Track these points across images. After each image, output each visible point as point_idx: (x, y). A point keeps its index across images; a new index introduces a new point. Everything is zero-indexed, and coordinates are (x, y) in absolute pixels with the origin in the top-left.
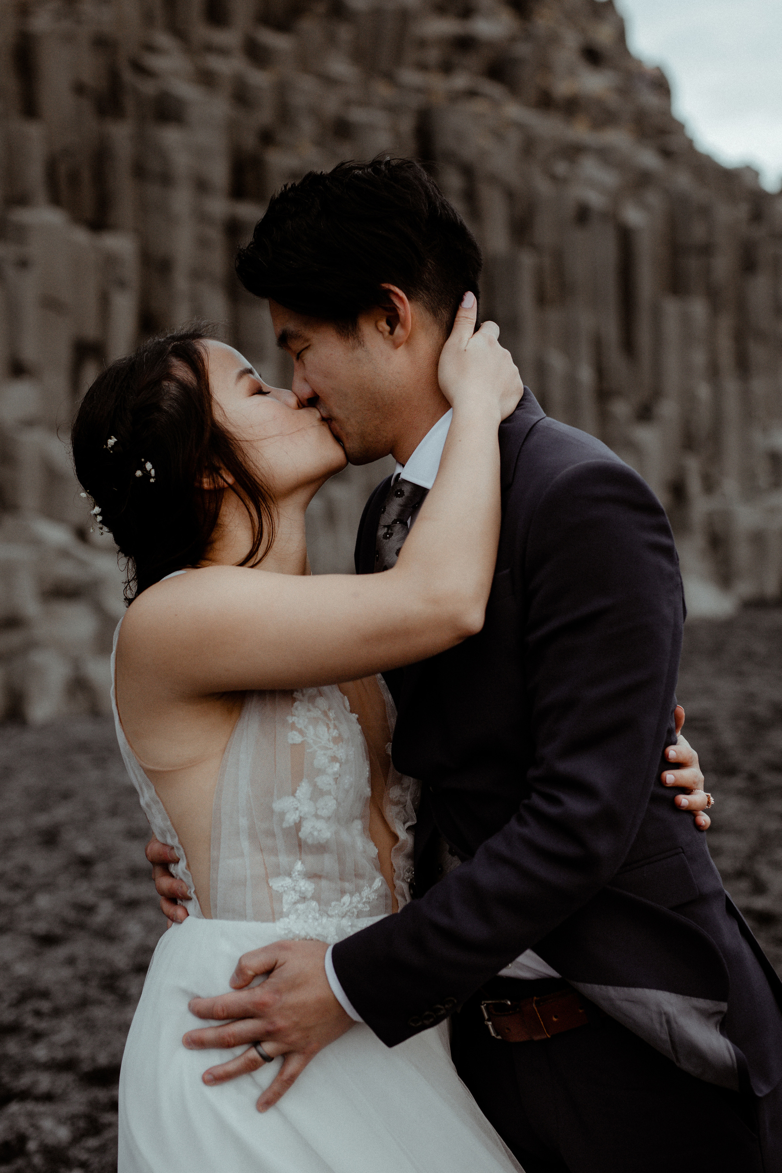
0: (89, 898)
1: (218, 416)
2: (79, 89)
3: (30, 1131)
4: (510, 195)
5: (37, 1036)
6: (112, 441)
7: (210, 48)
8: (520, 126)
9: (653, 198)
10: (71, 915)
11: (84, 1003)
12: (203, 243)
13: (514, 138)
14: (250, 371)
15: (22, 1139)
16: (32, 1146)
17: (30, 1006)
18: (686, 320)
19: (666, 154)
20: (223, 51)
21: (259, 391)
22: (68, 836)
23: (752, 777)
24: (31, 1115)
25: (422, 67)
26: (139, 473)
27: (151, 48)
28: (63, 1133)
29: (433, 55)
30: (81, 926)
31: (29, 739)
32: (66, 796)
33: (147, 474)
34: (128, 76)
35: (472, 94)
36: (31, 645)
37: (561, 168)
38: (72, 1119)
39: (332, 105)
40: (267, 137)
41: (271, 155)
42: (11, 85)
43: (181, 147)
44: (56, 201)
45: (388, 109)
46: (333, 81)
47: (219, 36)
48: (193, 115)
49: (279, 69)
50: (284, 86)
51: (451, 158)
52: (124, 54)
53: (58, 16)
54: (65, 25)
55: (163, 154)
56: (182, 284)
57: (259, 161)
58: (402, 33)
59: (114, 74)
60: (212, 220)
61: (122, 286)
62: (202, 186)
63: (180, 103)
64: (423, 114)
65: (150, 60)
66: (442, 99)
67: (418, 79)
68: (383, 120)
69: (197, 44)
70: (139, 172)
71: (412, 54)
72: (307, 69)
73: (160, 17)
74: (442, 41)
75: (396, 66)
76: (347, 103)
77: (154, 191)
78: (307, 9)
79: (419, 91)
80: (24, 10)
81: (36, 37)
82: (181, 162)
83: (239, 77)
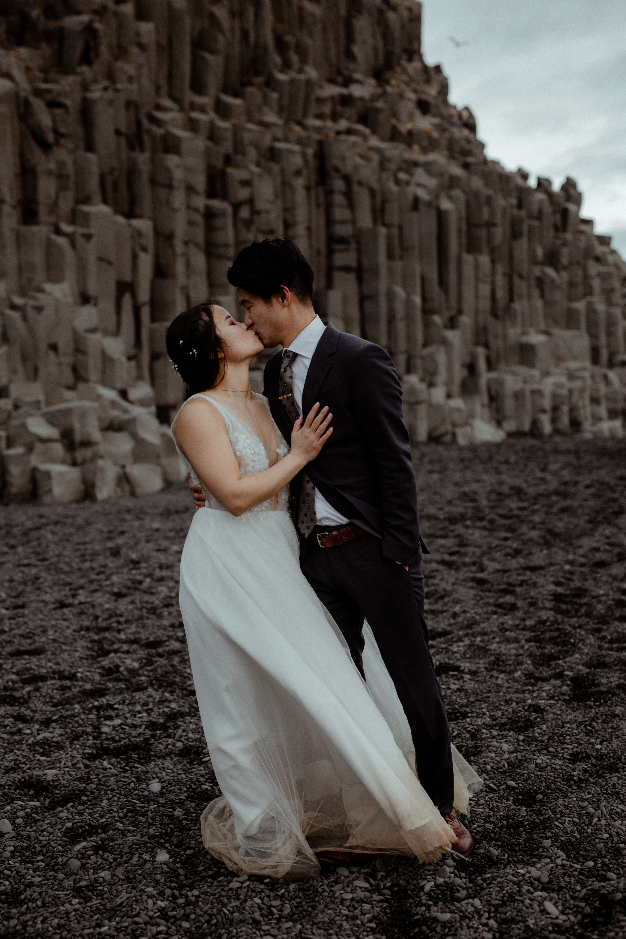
0: (139, 578)
1: (218, 332)
2: (118, 132)
3: (121, 664)
4: (372, 192)
5: (119, 631)
6: (181, 342)
7: (193, 107)
8: (377, 150)
9: (457, 193)
10: (129, 584)
11: (141, 618)
12: (191, 223)
13: (376, 158)
14: (229, 317)
15: (117, 667)
16: (122, 669)
17: (114, 619)
18: (477, 266)
19: (466, 166)
20: (202, 109)
21: (233, 324)
22: (123, 551)
23: (491, 521)
24: (120, 658)
25: (320, 116)
26: (191, 353)
27: (159, 107)
28: (136, 665)
29: (327, 109)
30: (135, 589)
31: (98, 507)
32: (123, 533)
33: (194, 353)
34: (145, 123)
35: (349, 132)
36: (97, 456)
37: (402, 176)
38: (139, 659)
39: (267, 140)
40: (228, 160)
41: (230, 170)
42: (79, 131)
43: (178, 166)
44: (105, 201)
45: (300, 142)
46: (266, 125)
47: (199, 100)
48: (185, 147)
49: (234, 121)
50: (237, 130)
51: (337, 170)
52: (144, 111)
53: (105, 89)
54: (110, 94)
55: (167, 170)
56: (179, 248)
57: (223, 174)
58: (308, 95)
59: (138, 123)
60: (196, 210)
61: (144, 249)
62: (190, 189)
63: (177, 139)
64: (321, 143)
65: (159, 115)
66: (332, 135)
67: (318, 123)
68: (297, 148)
69: (186, 105)
70: (153, 182)
71: (313, 108)
72: (250, 120)
73: (165, 89)
74: (332, 98)
75: (305, 116)
76: (275, 139)
77: (162, 193)
78: (250, 84)
79: (318, 130)
80: (85, 87)
81: (93, 101)
82: (178, 175)
83: (212, 124)
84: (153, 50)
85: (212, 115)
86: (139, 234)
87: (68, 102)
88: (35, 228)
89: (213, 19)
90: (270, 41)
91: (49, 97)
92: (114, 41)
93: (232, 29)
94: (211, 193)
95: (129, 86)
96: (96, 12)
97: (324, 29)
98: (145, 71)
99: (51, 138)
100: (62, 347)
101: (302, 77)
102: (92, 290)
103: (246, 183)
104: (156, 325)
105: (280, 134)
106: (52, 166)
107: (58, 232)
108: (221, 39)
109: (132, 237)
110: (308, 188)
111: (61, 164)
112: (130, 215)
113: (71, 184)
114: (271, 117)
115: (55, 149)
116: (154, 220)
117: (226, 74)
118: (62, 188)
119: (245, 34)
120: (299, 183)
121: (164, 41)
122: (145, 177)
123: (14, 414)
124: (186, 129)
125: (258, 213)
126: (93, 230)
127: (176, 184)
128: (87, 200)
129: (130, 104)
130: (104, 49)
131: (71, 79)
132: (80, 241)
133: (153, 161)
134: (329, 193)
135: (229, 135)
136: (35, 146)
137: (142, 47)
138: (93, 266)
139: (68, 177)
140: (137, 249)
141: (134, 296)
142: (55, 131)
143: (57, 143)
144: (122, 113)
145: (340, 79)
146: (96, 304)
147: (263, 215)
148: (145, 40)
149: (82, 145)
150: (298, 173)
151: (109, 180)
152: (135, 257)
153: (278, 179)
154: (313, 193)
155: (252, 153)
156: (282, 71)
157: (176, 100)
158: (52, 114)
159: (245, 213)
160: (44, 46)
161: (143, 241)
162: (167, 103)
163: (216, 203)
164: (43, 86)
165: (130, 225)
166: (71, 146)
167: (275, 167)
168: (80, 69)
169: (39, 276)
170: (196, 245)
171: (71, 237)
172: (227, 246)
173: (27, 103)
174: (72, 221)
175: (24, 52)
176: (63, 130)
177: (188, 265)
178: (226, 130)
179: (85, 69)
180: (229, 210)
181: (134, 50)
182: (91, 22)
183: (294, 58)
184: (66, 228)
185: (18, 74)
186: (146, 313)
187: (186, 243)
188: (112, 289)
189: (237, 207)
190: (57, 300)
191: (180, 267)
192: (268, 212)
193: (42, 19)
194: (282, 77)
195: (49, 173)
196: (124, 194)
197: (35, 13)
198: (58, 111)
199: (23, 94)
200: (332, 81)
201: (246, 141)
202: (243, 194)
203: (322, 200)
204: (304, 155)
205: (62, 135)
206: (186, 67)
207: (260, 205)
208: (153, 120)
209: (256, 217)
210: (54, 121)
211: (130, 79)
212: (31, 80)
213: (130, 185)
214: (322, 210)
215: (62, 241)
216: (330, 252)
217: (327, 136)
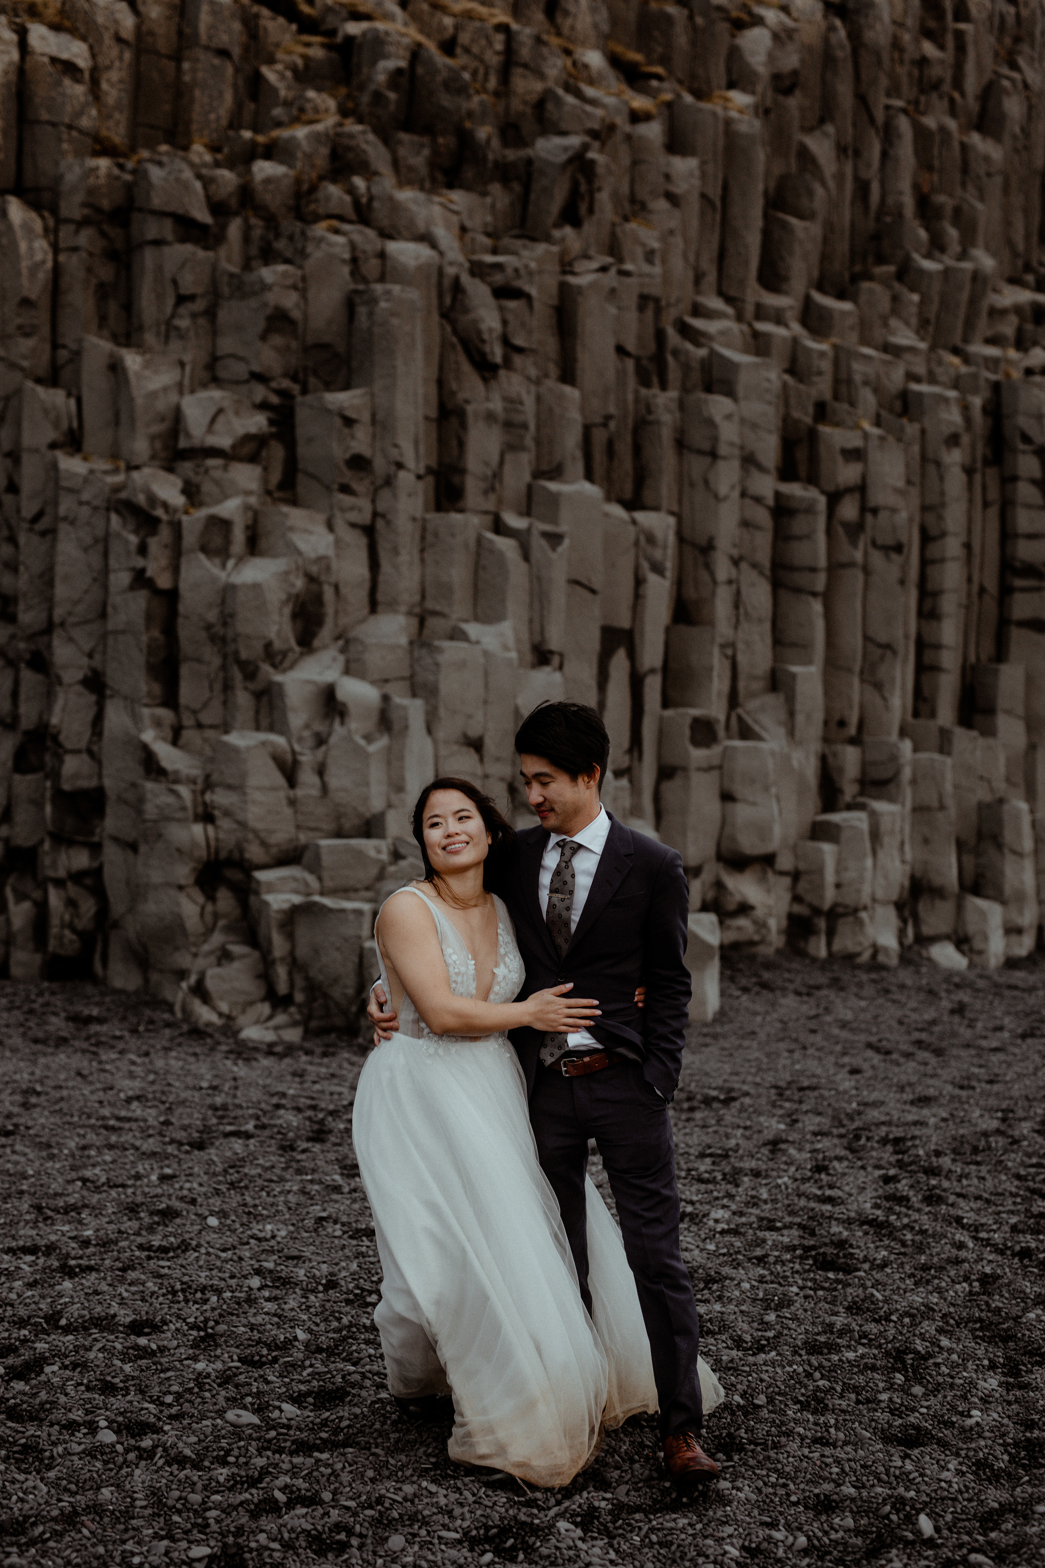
2: (620, 350)
7: (761, 312)
12: (745, 524)
20: (779, 319)
25: (991, 341)
27: (698, 311)
29: (1008, 329)
34: (673, 337)
39: (896, 378)
40: (821, 412)
41: (825, 430)
42: (551, 345)
43: (729, 417)
44: (589, 476)
45: (956, 384)
46: (894, 351)
47: (772, 300)
48: (743, 381)
49: (835, 340)
50: (840, 356)
51: (1026, 439)
52: (670, 315)
53: (604, 269)
54: (611, 279)
55: (710, 423)
56: (723, 569)
57: (812, 436)
58: (974, 301)
59: (660, 336)
60: (758, 500)
61: (658, 569)
62: (749, 461)
63: (732, 367)
64: (996, 387)
65: (698, 323)
66: (1016, 374)
67: (992, 351)
68: (952, 394)
69: (749, 310)
70: (681, 444)
71: (983, 327)
72: (865, 341)
73: (711, 277)
74: (1017, 309)
75: (966, 340)
76: (911, 377)
77: (697, 465)
78: (868, 276)
79: (993, 363)
80: (566, 266)
81: (579, 290)
82: (729, 432)
83: (795, 341)
84: (694, 204)
85: (796, 328)
86: (651, 539)
87: (534, 292)
88: (456, 517)
89: (805, 156)
90: (908, 202)
91: (498, 278)
92: (625, 189)
93: (840, 177)
94: (787, 472)
95: (646, 268)
96: (594, 134)
97: (1006, 189)
98: (678, 241)
99: (497, 353)
100: (490, 745)
101: (967, 265)
102: (555, 640)
103: (855, 455)
104: (669, 713)
105: (920, 369)
106: (497, 405)
107: (499, 527)
108: (819, 191)
109: (637, 543)
110: (969, 471)
111: (513, 403)
112: (633, 504)
113: (529, 442)
114: (905, 337)
115: (502, 373)
116: (678, 516)
117: (825, 258)
118: (511, 447)
119: (862, 188)
120: (954, 458)
121: (715, 193)
122: (667, 435)
123: (392, 869)
124: (746, 351)
125: (875, 511)
126: (563, 528)
127: (723, 450)
128: (556, 472)
129: (644, 300)
130: (604, 198)
131: (541, 248)
132: (538, 544)
133: (682, 405)
134: (1009, 480)
135: (826, 365)
136: (466, 367)
137: (673, 199)
138: (559, 594)
139: (525, 426)
140: (645, 565)
141: (632, 655)
142: (506, 341)
143: (508, 364)
144: (632, 316)
145: (1030, 278)
146: (561, 667)
147: (883, 515)
148: (680, 188)
149: (553, 370)
150: (953, 440)
151: (600, 437)
152: (639, 581)
153: (916, 449)
154: (978, 478)
155: (868, 399)
156: (928, 256)
157: (729, 300)
158: (501, 309)
159: (849, 510)
160: (496, 188)
161: (658, 554)
162: (716, 303)
163: (795, 490)
164: (489, 259)
165: (634, 522)
166: (533, 372)
167: (911, 429)
168: (557, 234)
169: (459, 609)
170: (754, 566)
171: (522, 538)
172: (813, 570)
173: (457, 287)
174: (527, 512)
175: (458, 198)
176: (519, 341)
177: (737, 603)
178: (822, 354)
179: (568, 231)
180: (822, 502)
181: (662, 204)
182: (585, 147)
183: (953, 233)
184: (514, 521)
185: (445, 236)
186: (653, 687)
187: (736, 562)
188: (593, 641)
189: (834, 498)
190: (486, 653)
191: (722, 607)
192: (894, 510)
193: (495, 143)
194: (928, 265)
195: (490, 417)
196: (627, 464)
197: (483, 132)
198: (512, 304)
199: (451, 271)
200: (1015, 281)
201: (858, 378)
202: (849, 473)
203: (993, 494)
204: (965, 408)
205: (520, 350)
206: (753, 240)
207: (879, 497)
208: (685, 330)
209: (869, 518)
210: (505, 323)
211: (650, 255)
212: (468, 248)
213: (637, 450)
214: (993, 512)
215: (506, 545)
216: (1006, 591)
217: (1008, 375)
